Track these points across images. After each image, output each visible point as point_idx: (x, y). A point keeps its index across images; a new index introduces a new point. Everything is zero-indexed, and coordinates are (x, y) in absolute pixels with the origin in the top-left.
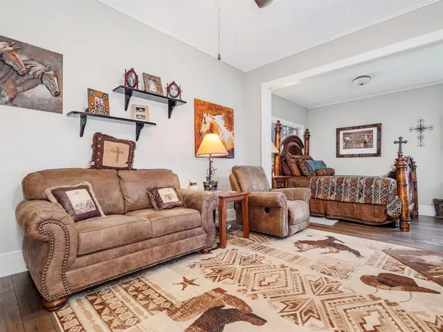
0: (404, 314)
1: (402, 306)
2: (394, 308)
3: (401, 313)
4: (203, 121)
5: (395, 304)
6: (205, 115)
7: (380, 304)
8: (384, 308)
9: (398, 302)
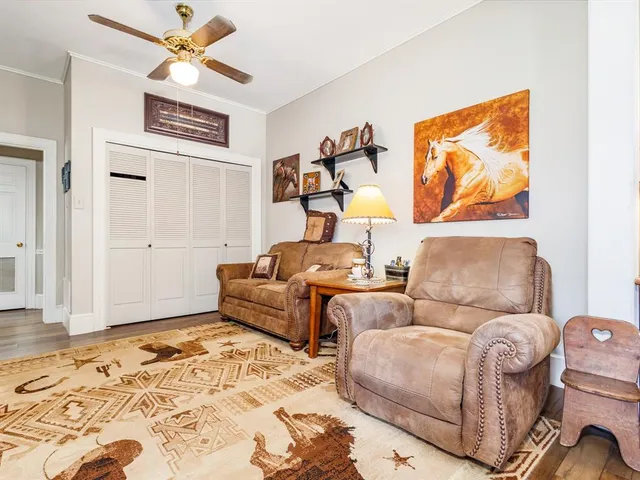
0: (44, 439)
1: (51, 446)
2: (61, 436)
3: (49, 437)
4: (430, 155)
5: (62, 442)
6: (433, 144)
7: (79, 429)
8: (72, 428)
9: (60, 447)
